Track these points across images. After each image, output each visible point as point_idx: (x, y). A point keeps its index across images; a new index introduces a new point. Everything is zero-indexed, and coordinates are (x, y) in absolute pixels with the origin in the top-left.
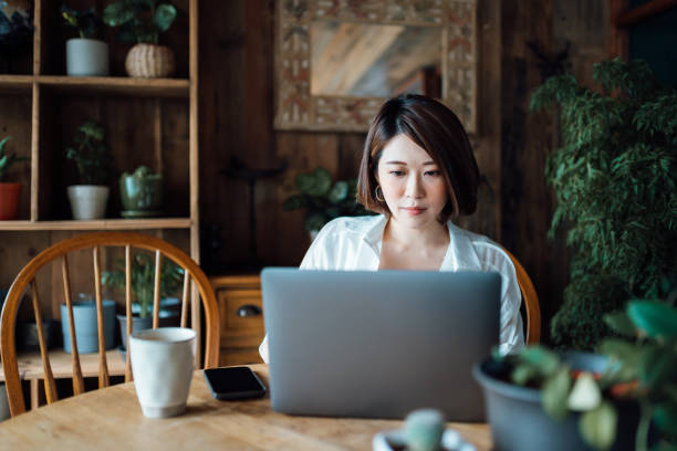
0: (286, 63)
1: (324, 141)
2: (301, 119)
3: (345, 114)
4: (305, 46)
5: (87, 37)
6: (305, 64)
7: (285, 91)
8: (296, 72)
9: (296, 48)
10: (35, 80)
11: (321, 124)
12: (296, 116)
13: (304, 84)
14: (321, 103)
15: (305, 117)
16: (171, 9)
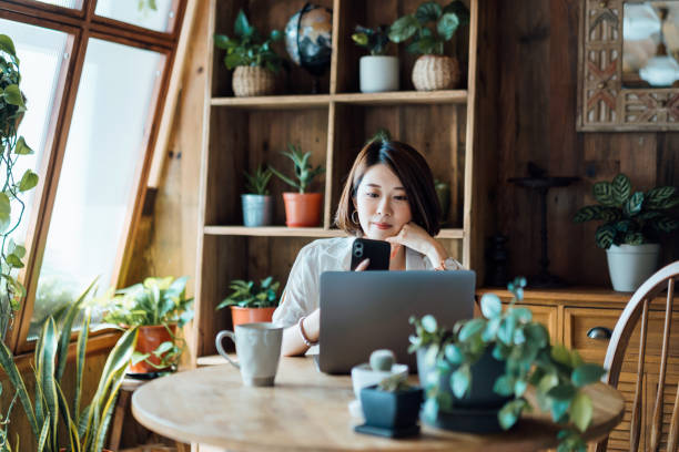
0: (594, 57)
1: (640, 140)
2: (609, 117)
3: (662, 111)
4: (616, 35)
5: (377, 54)
6: (616, 55)
7: (591, 86)
8: (604, 65)
9: (606, 36)
10: (331, 99)
12: (604, 115)
14: (634, 98)
15: (614, 116)
16: (454, 18)
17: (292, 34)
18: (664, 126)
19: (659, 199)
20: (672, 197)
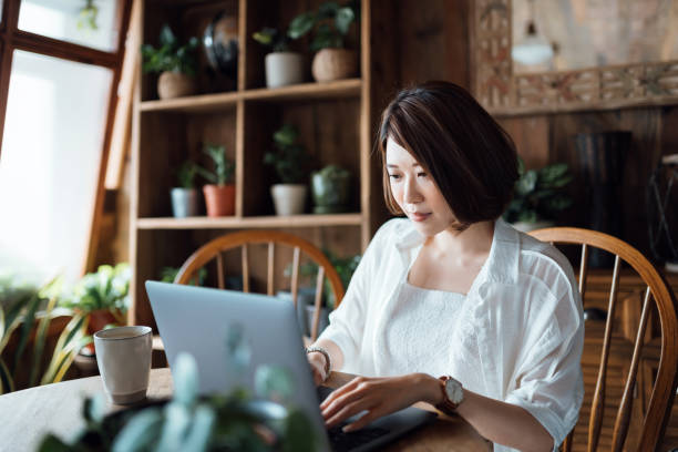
0: (485, 45)
1: (532, 123)
2: (502, 101)
3: (552, 92)
4: (505, 23)
6: (505, 42)
7: (483, 74)
8: (495, 52)
9: (495, 25)
10: (240, 96)
11: (525, 106)
12: (496, 100)
13: (505, 64)
14: (524, 82)
15: (506, 100)
16: (348, 12)
17: (208, 42)
18: (554, 107)
19: (551, 176)
20: (565, 175)
